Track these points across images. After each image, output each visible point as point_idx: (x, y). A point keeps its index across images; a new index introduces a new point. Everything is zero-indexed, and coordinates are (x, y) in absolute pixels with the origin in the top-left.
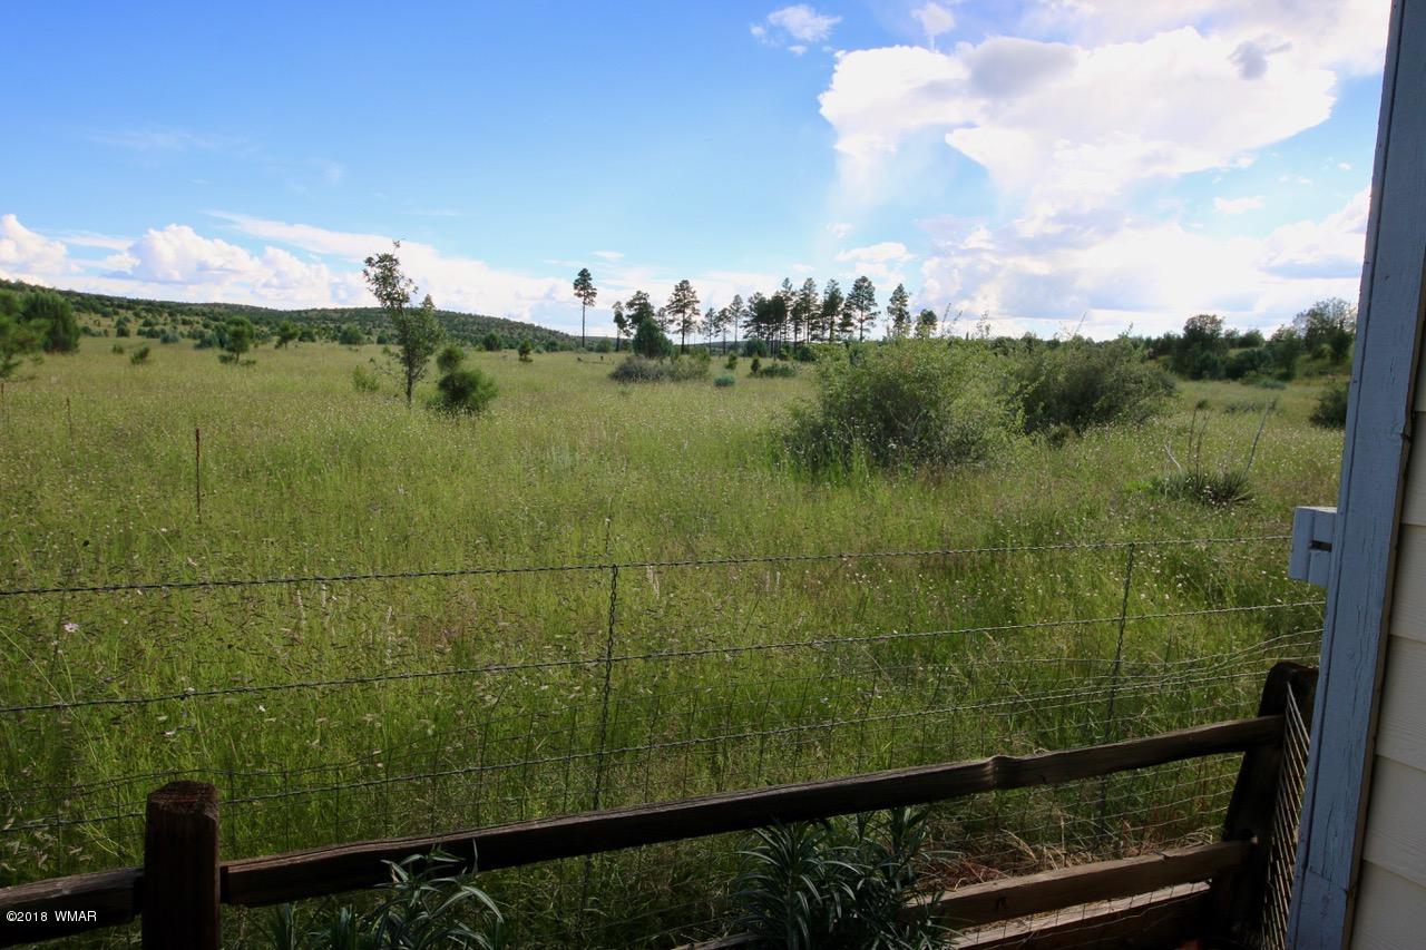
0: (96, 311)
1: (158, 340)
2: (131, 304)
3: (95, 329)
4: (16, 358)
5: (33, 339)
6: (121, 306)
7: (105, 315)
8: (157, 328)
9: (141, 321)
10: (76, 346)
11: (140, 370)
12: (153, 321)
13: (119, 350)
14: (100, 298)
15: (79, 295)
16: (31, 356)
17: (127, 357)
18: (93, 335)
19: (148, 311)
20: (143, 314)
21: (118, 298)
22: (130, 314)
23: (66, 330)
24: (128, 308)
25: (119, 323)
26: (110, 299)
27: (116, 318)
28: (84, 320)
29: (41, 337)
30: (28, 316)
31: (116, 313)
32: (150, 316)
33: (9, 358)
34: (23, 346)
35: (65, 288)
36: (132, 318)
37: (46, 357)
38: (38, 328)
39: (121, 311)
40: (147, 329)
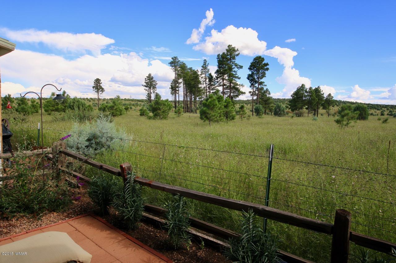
0: (376, 109)
1: (392, 116)
2: (386, 106)
3: (374, 114)
4: (350, 121)
5: (355, 116)
6: (383, 107)
7: (378, 110)
8: (393, 113)
9: (389, 111)
10: (368, 118)
11: (384, 125)
12: (392, 111)
13: (379, 119)
14: (377, 105)
15: (371, 104)
16: (354, 121)
17: (381, 121)
18: (374, 115)
19: (391, 108)
20: (390, 109)
21: (383, 105)
22: (385, 109)
23: (365, 114)
24: (385, 107)
25: (382, 112)
26: (380, 105)
27: (381, 110)
28: (372, 111)
29: (357, 116)
30: (355, 110)
31: (381, 109)
32: (391, 110)
33: (348, 121)
34: (352, 118)
35: (368, 103)
36: (386, 110)
37: (358, 121)
38: (356, 114)
39: (383, 108)
40: (390, 113)
